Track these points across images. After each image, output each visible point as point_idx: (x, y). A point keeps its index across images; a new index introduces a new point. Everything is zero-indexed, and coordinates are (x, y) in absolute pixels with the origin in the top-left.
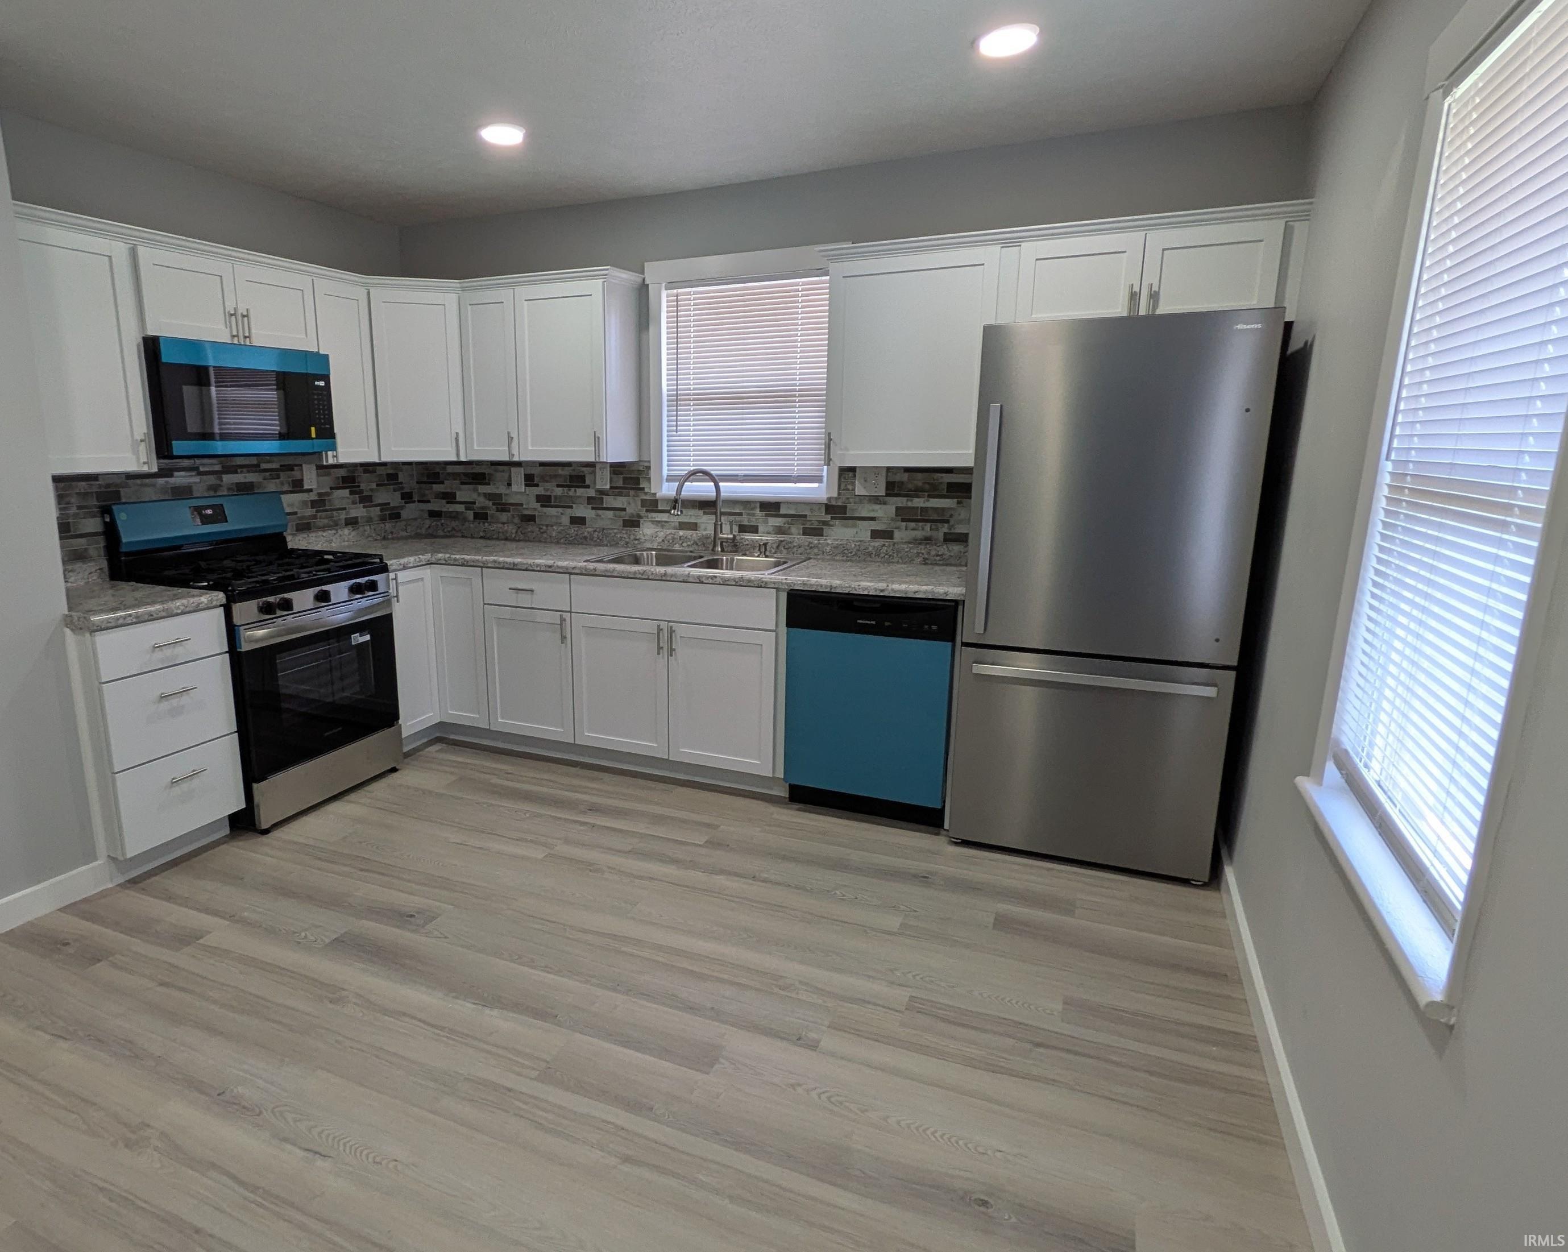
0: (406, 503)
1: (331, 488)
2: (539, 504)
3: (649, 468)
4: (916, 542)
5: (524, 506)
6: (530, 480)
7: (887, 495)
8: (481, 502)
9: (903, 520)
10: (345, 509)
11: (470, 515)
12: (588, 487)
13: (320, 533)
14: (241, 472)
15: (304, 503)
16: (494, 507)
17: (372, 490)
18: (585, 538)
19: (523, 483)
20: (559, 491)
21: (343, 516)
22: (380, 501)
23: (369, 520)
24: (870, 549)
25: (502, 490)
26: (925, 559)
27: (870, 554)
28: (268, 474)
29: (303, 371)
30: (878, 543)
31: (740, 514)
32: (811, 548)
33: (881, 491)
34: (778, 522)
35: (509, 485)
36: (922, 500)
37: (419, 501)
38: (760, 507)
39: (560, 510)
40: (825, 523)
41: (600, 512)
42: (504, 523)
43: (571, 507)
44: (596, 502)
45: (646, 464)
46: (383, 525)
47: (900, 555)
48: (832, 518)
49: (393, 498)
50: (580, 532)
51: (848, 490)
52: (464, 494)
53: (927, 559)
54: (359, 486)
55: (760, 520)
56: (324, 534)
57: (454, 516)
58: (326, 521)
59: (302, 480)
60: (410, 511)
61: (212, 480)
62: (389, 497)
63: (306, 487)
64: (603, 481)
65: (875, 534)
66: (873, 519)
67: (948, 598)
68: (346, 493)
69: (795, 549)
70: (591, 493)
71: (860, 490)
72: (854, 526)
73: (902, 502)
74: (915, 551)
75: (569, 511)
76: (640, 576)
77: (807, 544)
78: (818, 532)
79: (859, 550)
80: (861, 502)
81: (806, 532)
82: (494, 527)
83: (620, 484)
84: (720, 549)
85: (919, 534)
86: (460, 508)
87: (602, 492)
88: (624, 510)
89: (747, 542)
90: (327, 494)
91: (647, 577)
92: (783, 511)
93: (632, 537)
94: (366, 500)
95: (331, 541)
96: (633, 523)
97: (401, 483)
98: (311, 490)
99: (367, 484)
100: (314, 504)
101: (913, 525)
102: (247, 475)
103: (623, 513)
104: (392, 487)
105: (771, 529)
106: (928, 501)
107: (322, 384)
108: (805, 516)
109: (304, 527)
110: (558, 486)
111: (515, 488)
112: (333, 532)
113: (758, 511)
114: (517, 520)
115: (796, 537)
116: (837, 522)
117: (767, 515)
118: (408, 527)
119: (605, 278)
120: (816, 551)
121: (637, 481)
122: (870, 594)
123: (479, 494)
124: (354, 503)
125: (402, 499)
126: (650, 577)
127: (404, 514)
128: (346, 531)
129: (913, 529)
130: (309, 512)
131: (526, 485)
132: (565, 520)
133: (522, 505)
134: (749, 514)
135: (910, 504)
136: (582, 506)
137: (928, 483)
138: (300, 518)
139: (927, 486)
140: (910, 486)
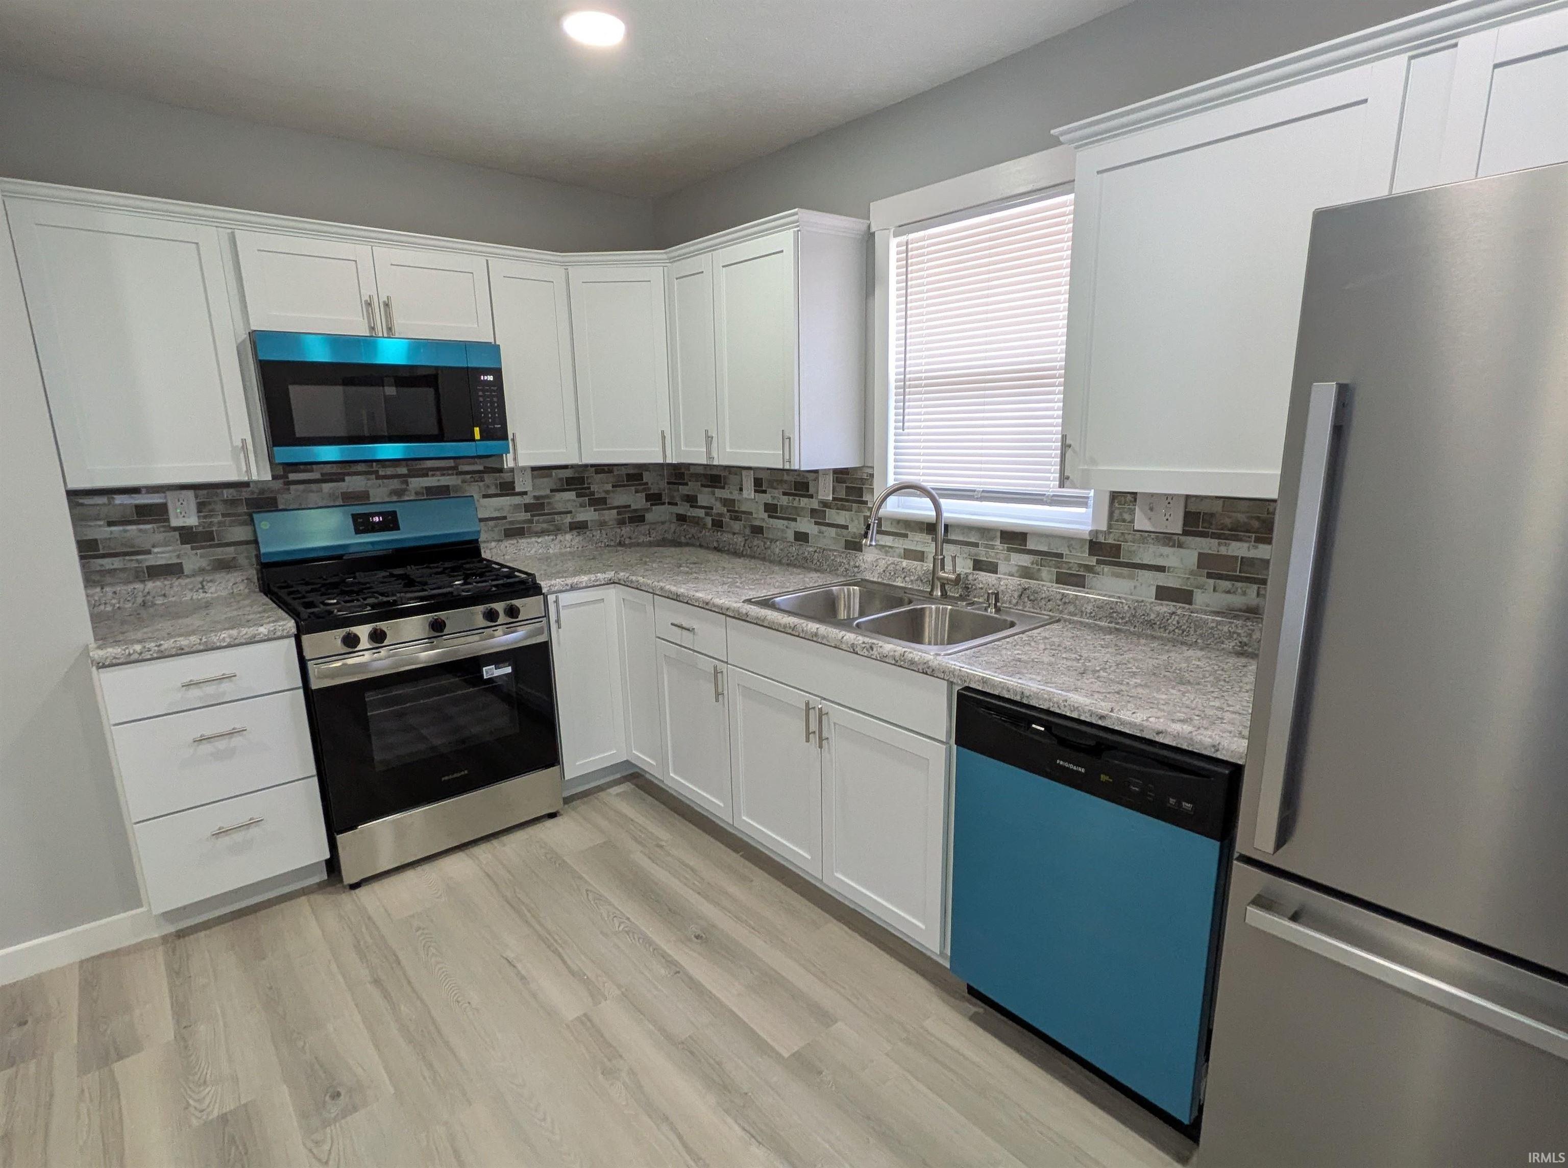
0: (652, 505)
1: (552, 491)
2: (766, 514)
3: (872, 476)
4: (1230, 613)
5: (754, 516)
6: (758, 483)
7: (1185, 533)
8: (719, 508)
9: (1209, 576)
10: (570, 512)
11: (709, 520)
12: (811, 497)
13: (533, 539)
14: (433, 475)
15: (516, 507)
16: (728, 514)
17: (607, 492)
18: (806, 559)
19: (753, 488)
20: (784, 501)
21: (568, 519)
22: (616, 504)
23: (602, 524)
24: (1153, 616)
25: (735, 495)
26: (1243, 644)
27: (1151, 624)
28: (468, 476)
29: (465, 365)
30: (1165, 608)
31: (976, 545)
32: (1065, 603)
33: (1176, 526)
34: (1025, 560)
35: (741, 490)
36: (1246, 545)
37: (669, 503)
38: (1001, 538)
39: (785, 522)
40: (1089, 568)
41: (824, 528)
42: (734, 534)
43: (795, 520)
44: (817, 515)
45: (870, 471)
46: (618, 530)
47: (1199, 632)
48: (1098, 562)
49: (637, 501)
50: (801, 552)
51: (1124, 521)
52: (704, 498)
53: (1246, 645)
54: (589, 488)
55: (1002, 556)
56: (540, 540)
57: (696, 521)
58: (545, 526)
59: (514, 482)
60: (658, 513)
61: (395, 484)
62: (635, 500)
63: (517, 490)
64: (825, 491)
65: (1163, 593)
66: (1161, 569)
67: (1219, 756)
68: (571, 495)
69: (1043, 602)
70: (816, 506)
71: (1141, 522)
72: (1131, 577)
73: (1209, 545)
74: (1226, 629)
75: (793, 524)
76: (790, 631)
77: (1059, 597)
78: (1077, 581)
79: (1134, 616)
80: (1143, 540)
81: (1062, 579)
82: (726, 537)
83: (842, 495)
84: (939, 594)
85: (1237, 600)
86: (701, 513)
87: (825, 504)
88: (846, 527)
89: (981, 586)
90: (547, 497)
91: (797, 634)
92: (1031, 545)
93: (852, 563)
94: (598, 503)
95: (548, 547)
96: (854, 546)
97: (646, 484)
98: (525, 493)
99: (600, 486)
100: (528, 508)
101: (1227, 584)
102: (440, 478)
103: (845, 532)
104: (633, 488)
105: (1014, 570)
106: (1256, 548)
107: (491, 378)
108: (1060, 556)
109: (514, 532)
110: (785, 494)
111: (745, 494)
112: (551, 537)
113: (997, 542)
114: (748, 531)
115: (1048, 586)
116: (1107, 569)
117: (1009, 550)
118: (652, 531)
119: (798, 226)
120: (1071, 608)
121: (860, 492)
122: (1082, 718)
123: (716, 499)
124: (581, 506)
125: (647, 500)
127: (649, 517)
128: (568, 537)
129: (1229, 592)
130: (523, 516)
131: (756, 491)
132: (790, 536)
133: (751, 513)
134: (987, 546)
135: (1223, 551)
136: (806, 519)
137: (1258, 518)
138: (512, 523)
139: (1256, 524)
140: (1228, 521)
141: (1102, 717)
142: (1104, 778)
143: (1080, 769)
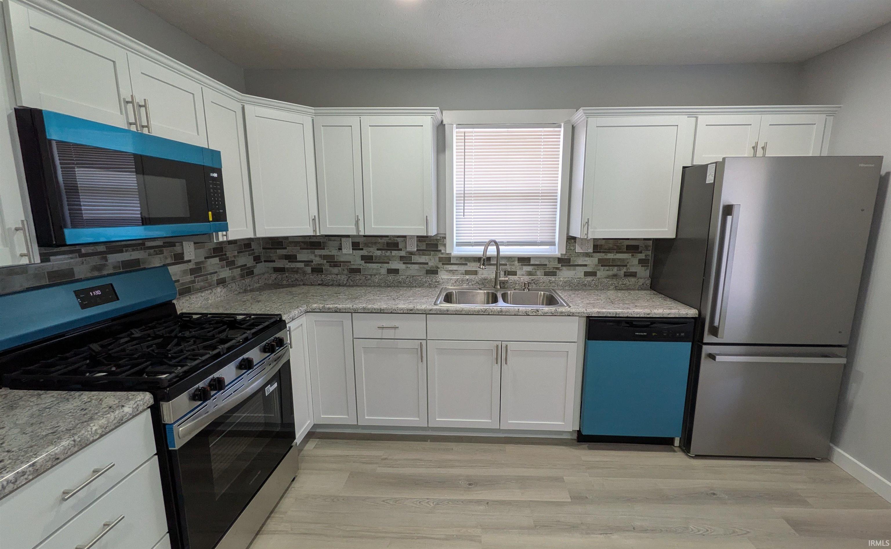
0: (256, 263)
1: (205, 258)
2: (363, 262)
3: (445, 238)
4: (608, 277)
5: (352, 263)
6: (356, 246)
7: (594, 252)
8: (317, 260)
9: (602, 266)
10: (216, 272)
11: (309, 270)
12: (401, 250)
14: (126, 251)
15: (185, 272)
16: (327, 264)
17: (234, 256)
18: (400, 282)
19: (351, 248)
20: (379, 253)
21: (215, 278)
22: (239, 264)
23: (233, 279)
24: (586, 282)
25: (334, 252)
26: (616, 287)
27: (585, 285)
28: (152, 251)
29: (201, 163)
30: (589, 279)
31: (506, 265)
32: (551, 283)
33: (591, 250)
34: (529, 268)
35: (340, 249)
36: (613, 254)
37: (265, 261)
38: (518, 260)
39: (380, 265)
40: (557, 268)
41: (409, 266)
42: (337, 275)
43: (388, 263)
44: (406, 260)
45: (442, 236)
46: (244, 281)
47: (602, 285)
48: (562, 266)
49: (249, 261)
50: (396, 279)
51: (571, 249)
52: (303, 256)
53: (617, 286)
54: (226, 254)
55: (518, 268)
56: (203, 295)
57: (296, 271)
58: (202, 284)
59: (183, 253)
60: (260, 268)
62: (245, 260)
63: (186, 259)
64: (412, 247)
65: (587, 274)
66: (586, 265)
67: (688, 316)
68: (216, 260)
69: (541, 284)
70: (403, 253)
71: (578, 249)
72: (574, 270)
73: (602, 256)
74: (611, 283)
75: (386, 265)
76: (483, 313)
77: (548, 281)
78: (554, 274)
79: (579, 283)
80: (578, 256)
81: (546, 274)
82: (330, 277)
83: (424, 247)
84: (499, 287)
85: (611, 273)
86: (300, 265)
87: (411, 253)
88: (427, 264)
89: (511, 281)
90: (202, 262)
91: (488, 313)
92: (532, 262)
93: (434, 280)
94: (231, 264)
95: (207, 299)
96: (434, 272)
97: (253, 250)
98: (190, 261)
99: (231, 253)
100: (192, 271)
101: (607, 268)
102: (132, 253)
103: (425, 266)
104: (247, 253)
105: (524, 273)
106: (616, 255)
107: (216, 175)
108: (546, 265)
109: (187, 291)
110: (378, 250)
111: (344, 251)
112: (209, 291)
113: (516, 263)
114: (346, 272)
115: (540, 276)
116: (564, 268)
117: (522, 265)
118: (260, 280)
119: (432, 115)
120: (554, 284)
121: (436, 245)
123: (316, 256)
124: (222, 267)
125: (254, 261)
126: (490, 314)
127: (256, 271)
128: (219, 290)
129: (608, 270)
130: (189, 278)
131: (353, 249)
132: (384, 271)
133: (350, 262)
134: (510, 265)
135: (606, 257)
136: (396, 262)
137: (616, 245)
138: (183, 284)
139: (615, 247)
140: (606, 247)
141: (648, 314)
142: (654, 334)
143: (645, 334)
